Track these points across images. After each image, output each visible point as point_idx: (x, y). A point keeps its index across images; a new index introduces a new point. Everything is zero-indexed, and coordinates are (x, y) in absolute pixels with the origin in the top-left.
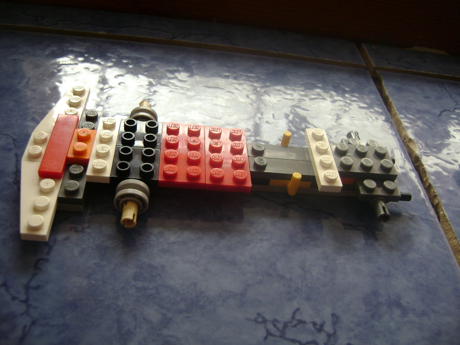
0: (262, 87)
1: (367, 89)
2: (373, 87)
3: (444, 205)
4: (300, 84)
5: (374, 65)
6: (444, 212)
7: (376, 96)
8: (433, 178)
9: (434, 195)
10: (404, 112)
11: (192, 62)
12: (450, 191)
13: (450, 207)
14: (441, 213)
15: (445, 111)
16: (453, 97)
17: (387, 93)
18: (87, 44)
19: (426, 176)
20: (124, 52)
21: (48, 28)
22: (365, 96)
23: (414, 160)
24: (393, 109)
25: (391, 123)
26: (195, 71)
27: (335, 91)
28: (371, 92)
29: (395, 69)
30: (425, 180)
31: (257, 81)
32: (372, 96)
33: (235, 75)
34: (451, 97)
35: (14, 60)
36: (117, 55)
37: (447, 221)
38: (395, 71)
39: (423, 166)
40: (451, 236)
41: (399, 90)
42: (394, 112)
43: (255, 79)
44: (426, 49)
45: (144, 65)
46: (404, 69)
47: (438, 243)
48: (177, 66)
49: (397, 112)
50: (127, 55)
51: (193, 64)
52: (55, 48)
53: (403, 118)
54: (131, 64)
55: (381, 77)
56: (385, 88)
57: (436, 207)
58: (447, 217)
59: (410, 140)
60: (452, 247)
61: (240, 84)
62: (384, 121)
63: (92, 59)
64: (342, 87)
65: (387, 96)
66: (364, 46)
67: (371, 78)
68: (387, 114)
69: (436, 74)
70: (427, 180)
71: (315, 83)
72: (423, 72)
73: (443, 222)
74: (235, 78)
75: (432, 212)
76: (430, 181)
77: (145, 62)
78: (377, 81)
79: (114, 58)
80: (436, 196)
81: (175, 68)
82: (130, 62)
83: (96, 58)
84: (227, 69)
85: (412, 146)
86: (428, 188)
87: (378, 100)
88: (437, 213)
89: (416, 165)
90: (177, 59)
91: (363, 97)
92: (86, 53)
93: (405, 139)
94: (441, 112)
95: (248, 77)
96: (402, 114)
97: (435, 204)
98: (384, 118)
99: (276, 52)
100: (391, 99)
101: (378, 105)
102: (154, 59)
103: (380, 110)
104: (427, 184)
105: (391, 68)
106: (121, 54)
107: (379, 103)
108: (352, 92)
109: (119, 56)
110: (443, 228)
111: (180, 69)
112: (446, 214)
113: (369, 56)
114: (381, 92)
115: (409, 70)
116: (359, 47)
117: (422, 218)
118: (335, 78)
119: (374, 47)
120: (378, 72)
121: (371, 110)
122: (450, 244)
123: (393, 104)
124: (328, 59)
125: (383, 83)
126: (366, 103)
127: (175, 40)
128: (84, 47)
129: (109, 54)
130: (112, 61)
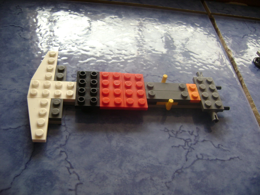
1: (208, 25)
2: (210, 23)
3: (245, 80)
4: (175, 23)
5: (211, 12)
6: (245, 83)
7: (212, 29)
8: (240, 68)
9: (240, 76)
11: (122, 13)
12: (247, 74)
13: (247, 82)
14: (243, 84)
15: (245, 35)
17: (217, 27)
19: (236, 67)
20: (88, 8)
22: (207, 29)
23: (230, 59)
24: (220, 35)
25: (219, 42)
28: (209, 26)
29: (221, 14)
30: (236, 69)
32: (210, 28)
33: (143, 19)
34: (249, 28)
37: (246, 88)
38: (221, 15)
39: (235, 62)
40: (248, 95)
41: (223, 25)
42: (221, 36)
43: (154, 21)
44: (237, 3)
46: (226, 14)
49: (222, 36)
53: (225, 39)
54: (92, 15)
55: (214, 18)
56: (216, 24)
57: (241, 82)
58: (246, 86)
59: (229, 50)
60: (248, 100)
62: (216, 41)
63: (73, 12)
64: (196, 24)
65: (217, 28)
67: (209, 19)
68: (217, 37)
69: (241, 16)
70: (237, 69)
72: (235, 15)
73: (244, 88)
75: (239, 84)
76: (238, 70)
77: (99, 13)
78: (212, 20)
80: (241, 76)
83: (75, 12)
85: (229, 53)
86: (237, 73)
88: (241, 84)
89: (231, 62)
92: (69, 9)
93: (226, 49)
94: (244, 36)
96: (225, 37)
97: (240, 80)
98: (216, 39)
100: (219, 30)
103: (214, 36)
105: (219, 14)
107: (213, 32)
109: (86, 10)
110: (244, 91)
112: (245, 85)
113: (208, 7)
114: (214, 25)
115: (228, 14)
116: (203, 2)
117: (234, 86)
118: (192, 19)
119: (210, 3)
120: (213, 16)
121: (210, 36)
122: (247, 98)
123: (220, 33)
124: (188, 10)
125: (215, 22)
126: (207, 32)
127: (112, 1)
128: (68, 6)
129: (81, 10)
130: (83, 13)
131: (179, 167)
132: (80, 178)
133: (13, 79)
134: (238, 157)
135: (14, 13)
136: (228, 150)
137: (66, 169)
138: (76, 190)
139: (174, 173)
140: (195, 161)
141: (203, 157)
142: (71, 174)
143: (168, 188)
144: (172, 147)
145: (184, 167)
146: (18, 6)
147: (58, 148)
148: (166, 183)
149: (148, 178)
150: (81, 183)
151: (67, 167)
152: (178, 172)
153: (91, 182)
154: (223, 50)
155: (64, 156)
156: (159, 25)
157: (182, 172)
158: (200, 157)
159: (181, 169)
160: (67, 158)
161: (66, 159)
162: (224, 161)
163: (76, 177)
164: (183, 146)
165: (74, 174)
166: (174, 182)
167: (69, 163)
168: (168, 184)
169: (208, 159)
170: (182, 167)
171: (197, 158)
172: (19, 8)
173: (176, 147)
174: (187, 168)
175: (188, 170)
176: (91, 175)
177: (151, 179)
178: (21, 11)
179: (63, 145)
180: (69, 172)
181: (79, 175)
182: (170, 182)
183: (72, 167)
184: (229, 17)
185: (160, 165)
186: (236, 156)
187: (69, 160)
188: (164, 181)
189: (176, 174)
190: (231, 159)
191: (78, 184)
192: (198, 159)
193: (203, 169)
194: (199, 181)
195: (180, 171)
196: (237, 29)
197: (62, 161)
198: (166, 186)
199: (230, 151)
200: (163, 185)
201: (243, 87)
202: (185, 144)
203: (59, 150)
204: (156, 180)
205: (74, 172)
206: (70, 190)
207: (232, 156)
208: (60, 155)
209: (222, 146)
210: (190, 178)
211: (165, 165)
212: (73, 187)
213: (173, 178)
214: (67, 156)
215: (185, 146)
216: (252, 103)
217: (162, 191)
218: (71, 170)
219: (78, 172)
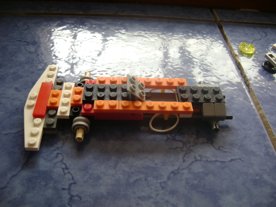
0: (162, 34)
1: (215, 32)
2: (218, 30)
3: (252, 84)
4: (181, 32)
5: (219, 20)
7: (219, 35)
10: (233, 42)
11: (127, 24)
13: (254, 85)
14: (250, 88)
15: (255, 40)
16: (260, 33)
17: (225, 33)
18: (75, 19)
19: (243, 71)
20: (93, 22)
21: (54, 12)
22: (214, 36)
23: (238, 65)
24: (228, 41)
25: (227, 47)
26: (128, 29)
27: (198, 34)
28: (217, 33)
29: (230, 21)
31: (159, 32)
33: (148, 29)
34: (259, 33)
37: (252, 91)
38: (230, 22)
39: (242, 67)
41: (232, 31)
43: (158, 31)
44: (248, 10)
45: (104, 27)
48: (120, 27)
49: (230, 42)
50: (95, 23)
53: (233, 45)
54: (97, 27)
55: (223, 26)
56: (224, 31)
57: (248, 86)
58: (253, 89)
59: (236, 55)
60: (255, 103)
61: (151, 34)
62: (223, 47)
63: (78, 26)
64: (202, 31)
65: (225, 35)
66: (214, 11)
67: (217, 26)
68: (225, 43)
69: (252, 22)
70: (244, 73)
71: (189, 30)
72: (245, 22)
74: (148, 31)
77: (104, 26)
78: (221, 28)
79: (88, 25)
80: (248, 80)
81: (119, 28)
82: (97, 26)
83: (80, 25)
84: (144, 27)
85: (237, 58)
86: (244, 77)
87: (220, 37)
89: (239, 67)
90: (119, 23)
91: (213, 36)
92: (75, 23)
93: (234, 55)
94: (253, 41)
95: (155, 30)
96: (233, 43)
98: (223, 45)
99: (168, 17)
100: (227, 36)
101: (220, 39)
102: (108, 24)
103: (222, 42)
104: (244, 75)
105: (228, 21)
108: (207, 34)
109: (91, 24)
110: (251, 94)
111: (121, 28)
113: (216, 15)
114: (222, 33)
115: (238, 21)
116: (212, 11)
117: (239, 90)
118: (199, 27)
119: (219, 11)
120: (221, 23)
121: (217, 42)
123: (228, 39)
124: (195, 18)
125: (223, 29)
126: (214, 39)
127: (117, 14)
128: (74, 21)
129: (86, 23)
130: (88, 27)
131: (176, 168)
132: (74, 178)
133: (17, 89)
134: (240, 159)
135: (21, 29)
136: (229, 152)
137: (61, 170)
138: (69, 189)
139: (170, 174)
140: (192, 163)
141: (201, 158)
142: (65, 174)
143: (163, 188)
144: (170, 149)
145: (181, 168)
146: (26, 23)
147: (54, 150)
148: (160, 183)
149: (142, 178)
150: (75, 183)
151: (62, 168)
152: (174, 173)
153: (85, 182)
154: (230, 56)
155: (60, 157)
156: (165, 34)
157: (179, 173)
158: (198, 158)
159: (177, 170)
160: (63, 159)
161: (61, 161)
162: (224, 162)
163: (71, 177)
164: (181, 148)
165: (69, 175)
166: (169, 183)
167: (65, 164)
168: (163, 185)
169: (207, 161)
170: (179, 169)
171: (194, 160)
172: (26, 25)
173: (173, 149)
174: (184, 169)
175: (185, 171)
176: (85, 176)
177: (146, 180)
178: (28, 27)
179: (60, 148)
180: (64, 172)
181: (74, 175)
182: (165, 182)
183: (67, 168)
184: (238, 23)
185: (156, 166)
186: (237, 157)
187: (65, 162)
188: (159, 181)
189: (172, 175)
190: (232, 160)
191: (71, 184)
192: (197, 160)
193: (201, 170)
194: (196, 182)
195: (176, 172)
196: (247, 34)
197: (58, 162)
198: (161, 186)
199: (231, 153)
200: (158, 185)
201: (250, 91)
202: (183, 146)
203: (56, 152)
204: (151, 180)
205: (69, 173)
206: (64, 189)
207: (233, 158)
208: (57, 157)
209: (223, 147)
210: (187, 179)
211: (161, 166)
212: (66, 187)
213: (169, 178)
214: (63, 157)
215: (183, 148)
216: (259, 106)
217: (156, 191)
218: (66, 171)
219: (72, 172)
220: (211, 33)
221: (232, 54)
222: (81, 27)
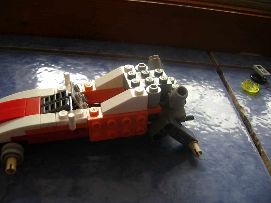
1: (214, 78)
2: (217, 77)
3: (263, 145)
5: (218, 64)
6: (263, 149)
7: (219, 82)
8: (256, 129)
9: (256, 139)
10: (236, 90)
11: (109, 65)
12: (266, 137)
13: (267, 147)
14: (262, 150)
17: (226, 80)
18: (47, 56)
19: (251, 128)
20: (69, 60)
21: (24, 48)
22: (213, 82)
23: (243, 119)
24: (230, 89)
25: (229, 97)
27: (195, 80)
28: (216, 80)
29: (230, 66)
30: (251, 130)
32: (217, 82)
35: (4, 66)
36: (64, 62)
37: (265, 155)
39: (249, 122)
40: (268, 165)
42: (231, 91)
45: (80, 68)
46: (236, 66)
47: (260, 169)
48: (100, 68)
49: (232, 91)
50: (70, 62)
51: (110, 67)
52: (28, 59)
53: (236, 94)
54: (72, 67)
55: (222, 71)
56: (225, 77)
57: (258, 147)
58: (265, 153)
59: (241, 107)
60: (269, 172)
62: (224, 96)
63: (50, 64)
64: (199, 77)
65: (226, 82)
67: (216, 72)
68: (226, 92)
71: (183, 75)
73: (263, 156)
75: (256, 150)
76: (254, 131)
77: (80, 66)
78: (220, 73)
79: (62, 64)
80: (258, 140)
81: (98, 69)
82: (72, 66)
83: (52, 64)
85: (242, 111)
86: (253, 136)
87: (220, 84)
88: (259, 150)
89: (245, 122)
90: (100, 63)
91: (211, 83)
92: (46, 61)
93: (237, 106)
96: (236, 92)
97: (258, 145)
98: (224, 94)
100: (228, 83)
101: (221, 87)
102: (86, 64)
103: (222, 90)
104: (252, 133)
105: (228, 65)
106: (66, 62)
108: (205, 80)
109: (65, 63)
110: (263, 160)
111: (102, 69)
112: (264, 151)
113: (214, 59)
114: (223, 79)
115: (239, 66)
116: (209, 54)
117: (249, 154)
118: (194, 72)
119: (217, 54)
120: (220, 68)
121: (217, 90)
122: (268, 169)
123: (230, 86)
124: (190, 61)
125: (224, 74)
126: (213, 86)
127: (99, 53)
128: (45, 58)
129: (60, 62)
130: (61, 66)
154: (234, 107)
201: (261, 155)
220: (209, 79)
221: (235, 106)
222: (53, 65)
